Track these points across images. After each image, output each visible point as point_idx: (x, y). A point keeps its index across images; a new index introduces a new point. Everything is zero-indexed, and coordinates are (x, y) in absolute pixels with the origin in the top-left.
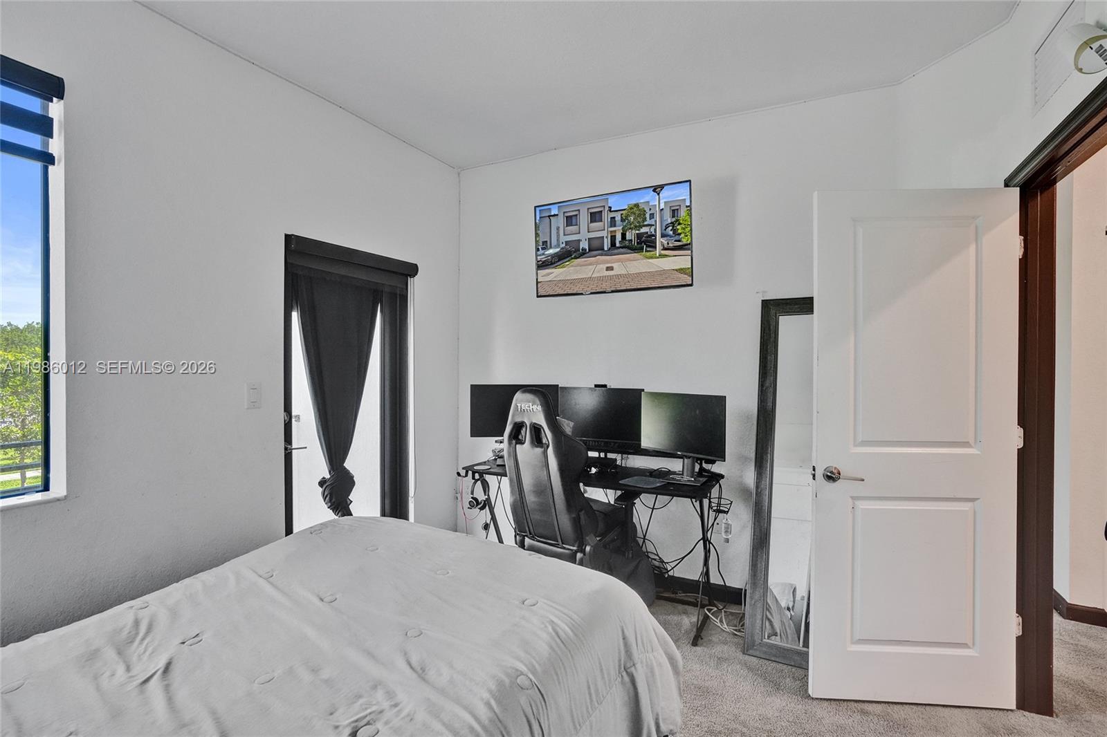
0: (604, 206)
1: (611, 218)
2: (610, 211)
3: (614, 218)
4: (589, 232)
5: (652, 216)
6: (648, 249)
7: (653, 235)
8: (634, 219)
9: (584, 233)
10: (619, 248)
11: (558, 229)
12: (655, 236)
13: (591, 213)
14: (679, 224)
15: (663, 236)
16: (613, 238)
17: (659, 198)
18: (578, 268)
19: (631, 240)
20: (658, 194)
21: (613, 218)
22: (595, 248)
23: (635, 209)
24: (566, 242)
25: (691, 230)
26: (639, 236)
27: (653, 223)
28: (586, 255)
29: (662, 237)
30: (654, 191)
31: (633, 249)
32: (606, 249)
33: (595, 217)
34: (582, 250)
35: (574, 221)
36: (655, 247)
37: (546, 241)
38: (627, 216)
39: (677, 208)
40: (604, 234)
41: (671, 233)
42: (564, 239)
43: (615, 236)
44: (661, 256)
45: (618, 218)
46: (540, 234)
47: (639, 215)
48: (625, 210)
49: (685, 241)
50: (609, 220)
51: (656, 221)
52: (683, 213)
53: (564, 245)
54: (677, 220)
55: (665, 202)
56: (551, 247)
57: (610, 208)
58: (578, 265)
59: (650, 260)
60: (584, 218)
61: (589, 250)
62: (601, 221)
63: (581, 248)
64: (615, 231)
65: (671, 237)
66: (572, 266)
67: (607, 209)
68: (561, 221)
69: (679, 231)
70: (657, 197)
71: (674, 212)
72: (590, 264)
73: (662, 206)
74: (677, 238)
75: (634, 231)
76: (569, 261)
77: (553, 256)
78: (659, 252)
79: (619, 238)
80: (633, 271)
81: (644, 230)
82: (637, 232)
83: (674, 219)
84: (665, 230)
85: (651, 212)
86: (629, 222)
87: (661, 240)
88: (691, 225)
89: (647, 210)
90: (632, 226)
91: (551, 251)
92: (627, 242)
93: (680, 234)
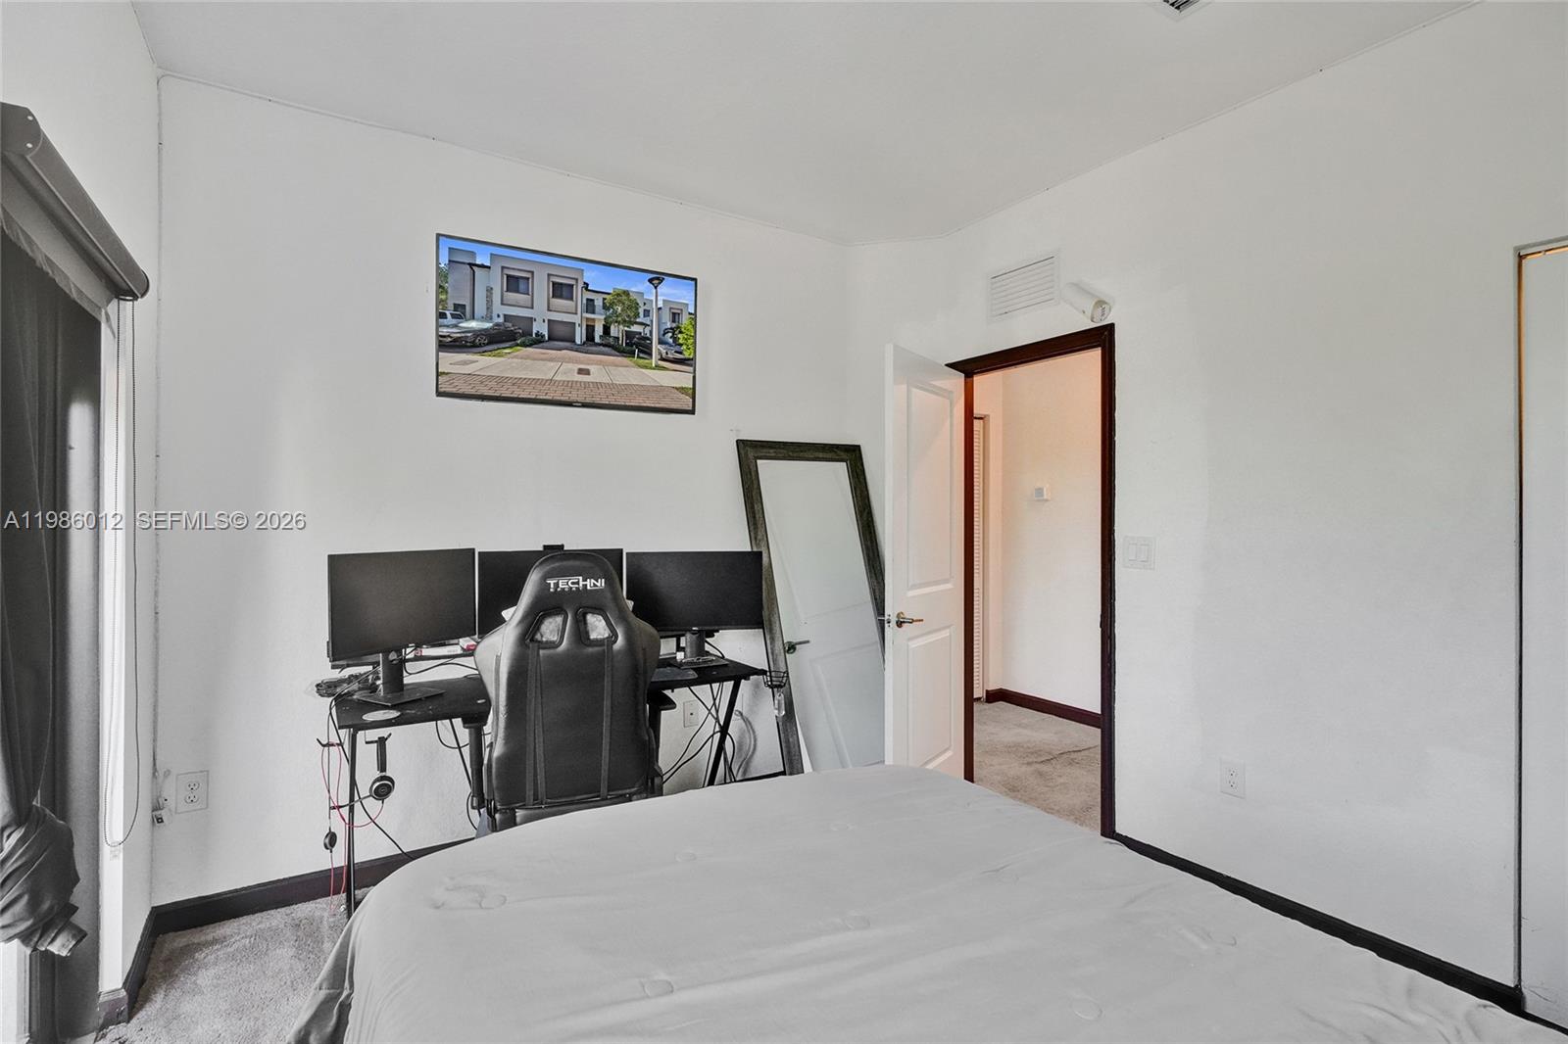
0: (577, 280)
1: (588, 300)
2: (587, 289)
3: (592, 300)
4: (549, 310)
5: (647, 313)
6: (641, 355)
7: (648, 339)
8: (622, 310)
9: (541, 312)
10: (600, 345)
11: (490, 290)
12: (651, 340)
13: (554, 284)
14: (681, 332)
15: (661, 342)
16: (590, 330)
17: (656, 292)
18: (529, 362)
19: (618, 338)
20: (656, 288)
21: (590, 301)
22: (559, 336)
23: (624, 297)
24: (505, 315)
25: (695, 342)
26: (629, 335)
27: (648, 323)
28: (541, 345)
29: (659, 343)
30: (650, 281)
31: (622, 352)
32: (578, 341)
33: (561, 290)
34: (537, 334)
35: (522, 286)
36: (650, 355)
37: (464, 305)
38: (612, 304)
39: (679, 311)
40: (576, 319)
41: (671, 341)
42: (500, 310)
43: (593, 327)
44: (657, 367)
45: (598, 303)
46: (449, 290)
47: (629, 308)
48: (609, 294)
49: (687, 354)
50: (585, 301)
51: (652, 321)
52: (685, 320)
53: (501, 320)
54: (678, 327)
55: (664, 301)
56: (473, 318)
57: (586, 284)
58: (527, 357)
59: (643, 370)
60: (541, 289)
61: (550, 338)
62: (572, 299)
63: (534, 331)
64: (593, 320)
65: (671, 346)
66: (516, 357)
67: (581, 285)
68: (497, 283)
69: (681, 341)
70: (654, 291)
71: (675, 316)
72: (551, 360)
73: (660, 304)
74: (677, 348)
75: (621, 327)
76: (510, 347)
77: (478, 333)
78: (656, 362)
79: (599, 331)
80: (619, 380)
81: (635, 328)
82: (626, 328)
83: (674, 325)
84: (664, 335)
85: (645, 308)
86: (615, 312)
87: (659, 347)
88: (695, 337)
89: (641, 304)
90: (620, 319)
91: (473, 325)
92: (611, 340)
93: (681, 345)
